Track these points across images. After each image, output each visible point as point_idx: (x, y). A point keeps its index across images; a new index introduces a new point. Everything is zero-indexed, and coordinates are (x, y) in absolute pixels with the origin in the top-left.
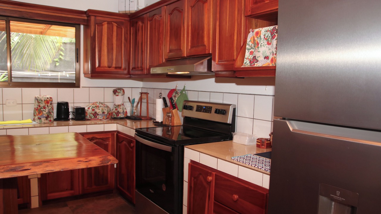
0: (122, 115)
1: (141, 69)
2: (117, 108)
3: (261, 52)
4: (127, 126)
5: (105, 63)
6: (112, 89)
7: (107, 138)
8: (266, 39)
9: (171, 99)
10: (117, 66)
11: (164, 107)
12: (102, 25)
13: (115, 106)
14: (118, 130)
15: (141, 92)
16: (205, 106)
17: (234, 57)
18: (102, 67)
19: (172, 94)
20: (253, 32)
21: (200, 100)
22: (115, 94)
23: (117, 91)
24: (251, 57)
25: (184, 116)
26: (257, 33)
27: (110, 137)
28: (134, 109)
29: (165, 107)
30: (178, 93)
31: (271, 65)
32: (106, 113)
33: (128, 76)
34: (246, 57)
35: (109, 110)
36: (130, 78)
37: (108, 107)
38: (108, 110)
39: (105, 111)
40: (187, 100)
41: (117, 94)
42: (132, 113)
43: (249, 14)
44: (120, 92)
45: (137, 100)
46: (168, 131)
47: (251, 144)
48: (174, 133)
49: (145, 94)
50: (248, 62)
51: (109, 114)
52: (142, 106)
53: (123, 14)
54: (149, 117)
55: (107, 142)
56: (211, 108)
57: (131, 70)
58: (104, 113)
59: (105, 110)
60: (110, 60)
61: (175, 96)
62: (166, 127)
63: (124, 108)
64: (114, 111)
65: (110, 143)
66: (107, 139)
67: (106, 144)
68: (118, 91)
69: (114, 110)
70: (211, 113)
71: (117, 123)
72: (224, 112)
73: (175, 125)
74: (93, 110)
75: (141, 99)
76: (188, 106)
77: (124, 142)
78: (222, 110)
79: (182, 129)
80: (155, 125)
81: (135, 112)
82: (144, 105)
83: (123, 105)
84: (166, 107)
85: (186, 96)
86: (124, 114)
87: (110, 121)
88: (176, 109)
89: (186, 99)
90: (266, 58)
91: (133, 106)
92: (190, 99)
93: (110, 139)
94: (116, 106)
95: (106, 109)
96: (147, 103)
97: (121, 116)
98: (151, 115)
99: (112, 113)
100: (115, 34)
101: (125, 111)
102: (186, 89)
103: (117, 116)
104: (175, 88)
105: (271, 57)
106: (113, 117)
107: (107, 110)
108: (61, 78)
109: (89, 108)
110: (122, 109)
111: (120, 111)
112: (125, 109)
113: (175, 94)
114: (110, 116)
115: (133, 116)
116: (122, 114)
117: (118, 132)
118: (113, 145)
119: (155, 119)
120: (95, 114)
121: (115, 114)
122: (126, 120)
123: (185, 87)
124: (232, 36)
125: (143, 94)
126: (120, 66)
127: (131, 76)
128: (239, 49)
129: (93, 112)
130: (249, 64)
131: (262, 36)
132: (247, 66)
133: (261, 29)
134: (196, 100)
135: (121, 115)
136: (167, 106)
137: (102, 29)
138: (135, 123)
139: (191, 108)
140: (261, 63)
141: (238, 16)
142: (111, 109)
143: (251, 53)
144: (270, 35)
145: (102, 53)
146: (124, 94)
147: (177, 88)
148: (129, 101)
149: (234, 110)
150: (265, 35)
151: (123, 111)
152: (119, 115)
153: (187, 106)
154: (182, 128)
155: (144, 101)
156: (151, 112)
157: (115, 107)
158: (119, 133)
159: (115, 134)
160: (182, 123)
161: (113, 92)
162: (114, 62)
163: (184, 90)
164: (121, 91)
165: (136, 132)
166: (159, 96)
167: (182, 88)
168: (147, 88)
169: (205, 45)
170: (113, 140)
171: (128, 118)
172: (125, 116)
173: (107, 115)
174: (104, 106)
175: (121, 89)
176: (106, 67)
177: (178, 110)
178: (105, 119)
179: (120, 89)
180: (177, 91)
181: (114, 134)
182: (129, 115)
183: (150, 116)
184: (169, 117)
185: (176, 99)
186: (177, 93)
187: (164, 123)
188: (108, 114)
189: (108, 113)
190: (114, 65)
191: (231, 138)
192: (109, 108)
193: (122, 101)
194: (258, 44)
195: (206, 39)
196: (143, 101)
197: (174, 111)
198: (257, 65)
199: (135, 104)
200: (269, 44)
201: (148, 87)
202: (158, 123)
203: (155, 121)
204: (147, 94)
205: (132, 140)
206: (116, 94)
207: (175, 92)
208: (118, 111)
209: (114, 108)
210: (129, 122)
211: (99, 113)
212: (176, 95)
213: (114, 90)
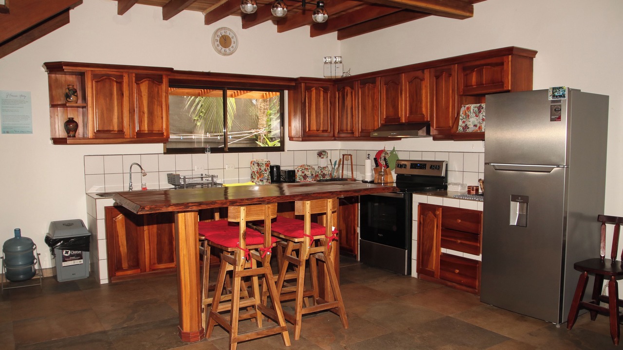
1: (351, 132)
2: (322, 170)
3: (471, 122)
5: (314, 127)
6: (316, 152)
8: (475, 113)
10: (324, 129)
12: (311, 91)
15: (343, 154)
16: (420, 164)
17: (449, 124)
18: (312, 131)
19: (381, 155)
20: (465, 107)
22: (319, 157)
23: (321, 154)
24: (464, 125)
25: (397, 174)
26: (468, 108)
29: (376, 166)
30: (388, 153)
31: (479, 131)
32: (314, 175)
33: (333, 138)
34: (460, 125)
35: (316, 173)
36: (335, 140)
37: (315, 169)
39: (313, 173)
40: (398, 159)
41: (322, 156)
43: (462, 93)
47: (463, 191)
49: (348, 156)
50: (461, 129)
53: (328, 79)
56: (425, 165)
57: (336, 133)
60: (318, 124)
63: (329, 170)
64: (320, 174)
68: (323, 153)
69: (320, 172)
70: (425, 169)
73: (388, 182)
74: (303, 172)
76: (401, 164)
83: (326, 167)
85: (396, 156)
86: (330, 176)
88: (390, 168)
90: (475, 126)
91: (334, 169)
92: (400, 159)
94: (321, 168)
95: (313, 171)
97: (328, 178)
99: (318, 175)
100: (322, 98)
102: (395, 150)
103: (323, 178)
104: (383, 149)
105: (478, 125)
106: (319, 179)
108: (206, 141)
109: (298, 171)
110: (327, 171)
111: (326, 173)
116: (328, 176)
120: (305, 177)
121: (321, 176)
123: (394, 147)
124: (448, 108)
125: (345, 156)
126: (326, 129)
127: (336, 138)
128: (454, 120)
129: (303, 174)
130: (462, 130)
131: (472, 111)
132: (461, 132)
133: (470, 105)
136: (378, 166)
137: (311, 95)
139: (404, 166)
140: (471, 129)
141: (452, 95)
142: (318, 172)
143: (464, 122)
144: (477, 110)
145: (312, 117)
146: (327, 157)
147: (386, 149)
149: (447, 165)
150: (473, 110)
151: (329, 173)
152: (325, 177)
160: (395, 180)
161: (318, 154)
162: (322, 125)
163: (394, 150)
164: (325, 153)
167: (391, 149)
168: (347, 150)
169: (423, 114)
172: (331, 178)
173: (314, 177)
174: (311, 169)
176: (314, 131)
179: (324, 151)
180: (387, 151)
184: (381, 175)
186: (386, 154)
188: (316, 176)
190: (321, 129)
193: (325, 163)
194: (469, 116)
195: (424, 110)
198: (468, 131)
199: (336, 167)
200: (477, 116)
203: (364, 181)
207: (384, 152)
208: (323, 174)
209: (320, 170)
211: (308, 175)
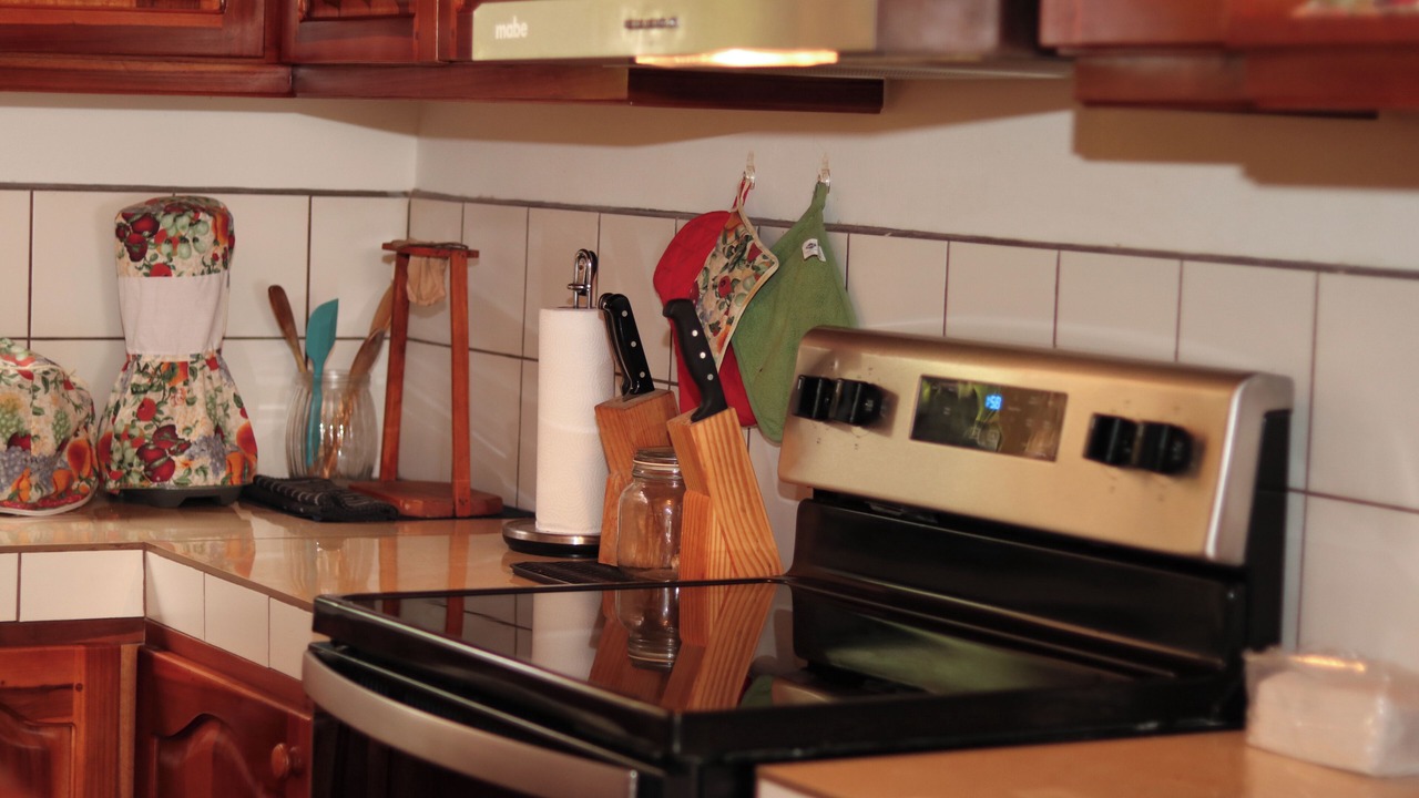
0: (203, 470)
1: (396, 10)
2: (154, 396)
4: (254, 578)
7: (45, 690)
9: (681, 312)
11: (619, 393)
13: (136, 378)
14: (151, 614)
15: (397, 234)
16: (1005, 392)
19: (700, 266)
21: (963, 325)
22: (135, 257)
23: (154, 227)
25: (801, 486)
27: (78, 676)
28: (330, 408)
29: (624, 390)
30: (755, 251)
32: (45, 445)
33: (275, 75)
35: (74, 418)
36: (291, 94)
37: (68, 385)
38: (61, 417)
39: (34, 425)
40: (840, 323)
41: (157, 253)
42: (306, 451)
44: (184, 240)
45: (356, 318)
46: (652, 633)
48: (701, 651)
49: (436, 263)
51: (78, 455)
52: (408, 386)
54: (474, 492)
55: (50, 734)
56: (1052, 407)
57: (295, 16)
58: (26, 447)
59: (38, 412)
61: (726, 288)
62: (630, 593)
63: (228, 395)
64: (120, 428)
65: (77, 742)
66: (52, 698)
67: (33, 746)
68: (166, 222)
69: (126, 414)
70: (1051, 456)
71: (145, 547)
72: (1170, 444)
73: (711, 575)
75: (396, 313)
76: (845, 382)
77: (210, 735)
78: (1154, 429)
79: (779, 615)
80: (520, 570)
81: (331, 446)
82: (428, 371)
83: (213, 363)
84: (634, 393)
85: (835, 282)
86: (220, 458)
87: (83, 529)
88: (730, 415)
89: (833, 320)
91: (313, 381)
92: (873, 322)
93: (79, 700)
94: (142, 371)
95: (44, 400)
96: (460, 349)
97: (197, 481)
98: (489, 473)
99: (104, 447)
101: (234, 424)
102: (832, 214)
103: (151, 473)
104: (727, 206)
106: (111, 485)
107: (50, 412)
110: (199, 410)
111: (188, 429)
112: (234, 410)
113: (729, 267)
114: (86, 471)
115: (310, 481)
116: (205, 460)
117: (152, 635)
118: (100, 761)
119: (528, 517)
121: (131, 453)
122: (245, 515)
123: (821, 190)
125: (414, 263)
127: (302, 72)
134: (925, 323)
135: (195, 465)
136: (647, 385)
138: (330, 546)
139: (868, 407)
142: (99, 412)
146: (225, 259)
147: (754, 208)
148: (278, 333)
149: (1275, 434)
151: (218, 430)
152: (171, 466)
153: (829, 384)
154: (783, 601)
155: (430, 325)
156: (487, 442)
157: (136, 390)
158: (165, 648)
159: (128, 653)
160: (785, 561)
161: (120, 232)
163: (815, 222)
164: (194, 222)
165: (317, 627)
166: (574, 286)
167: (793, 207)
168: (463, 200)
170: (105, 710)
171: (262, 496)
172: (236, 481)
173: (49, 462)
174: (29, 375)
175: (196, 210)
177: (748, 421)
178: (34, 507)
179: (189, 203)
180: (752, 230)
181: (116, 655)
182: (272, 463)
183: (478, 481)
184: (658, 489)
185: (737, 311)
186: (743, 254)
187: (607, 555)
188: (65, 456)
189: (60, 448)
191: (1232, 712)
192: (73, 394)
193: (204, 320)
196: (416, 325)
197: (707, 433)
199: (338, 363)
201: (473, 193)
202: (553, 548)
203: (522, 534)
204: (456, 255)
205: (283, 716)
206: (150, 253)
207: (731, 239)
208: (160, 431)
209: (130, 398)
210: (269, 539)
212: (738, 273)
213: (126, 215)
